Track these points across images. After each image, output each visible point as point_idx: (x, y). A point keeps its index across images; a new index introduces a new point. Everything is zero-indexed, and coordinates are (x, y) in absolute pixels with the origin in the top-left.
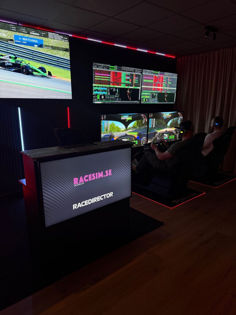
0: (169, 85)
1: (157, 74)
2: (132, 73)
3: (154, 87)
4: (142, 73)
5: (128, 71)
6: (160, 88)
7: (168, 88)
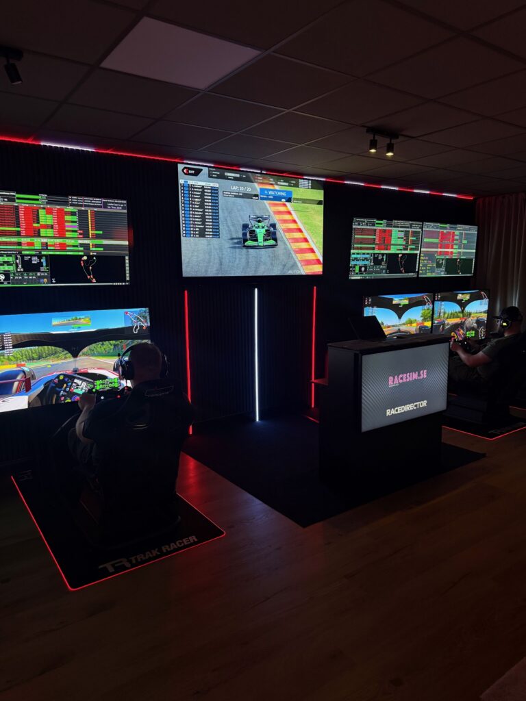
0: (464, 244)
1: (445, 228)
2: (407, 229)
3: (439, 250)
4: (422, 228)
5: (402, 227)
6: (450, 250)
7: (462, 250)
